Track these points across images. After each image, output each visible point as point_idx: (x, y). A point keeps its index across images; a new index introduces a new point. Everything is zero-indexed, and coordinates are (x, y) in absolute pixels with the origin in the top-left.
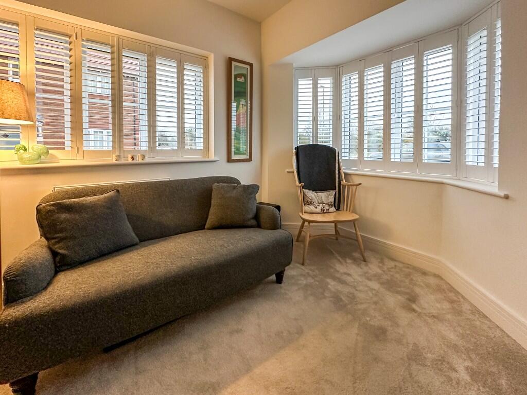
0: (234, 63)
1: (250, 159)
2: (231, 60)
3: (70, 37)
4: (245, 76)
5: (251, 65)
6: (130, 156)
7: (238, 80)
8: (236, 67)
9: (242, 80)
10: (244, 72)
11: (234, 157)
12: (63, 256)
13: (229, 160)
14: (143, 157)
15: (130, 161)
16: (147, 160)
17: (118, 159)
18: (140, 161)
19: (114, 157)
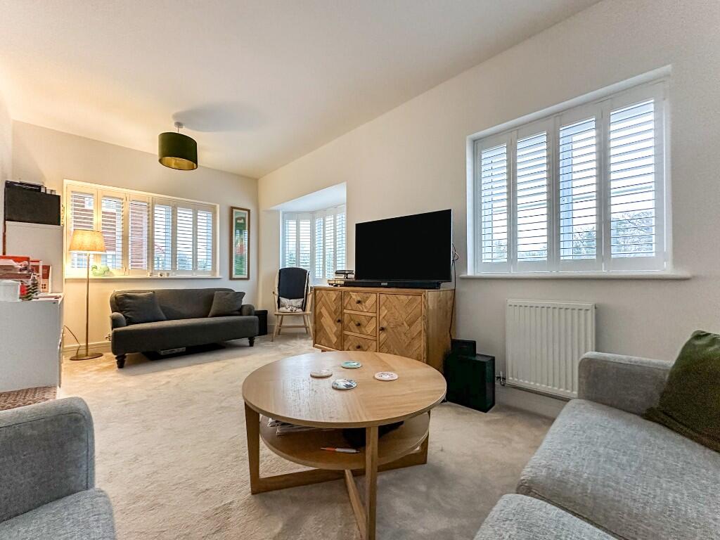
0: (234, 210)
1: (248, 278)
2: (232, 208)
3: (122, 199)
4: (244, 219)
5: (249, 211)
6: (159, 274)
7: (238, 221)
8: (236, 213)
9: (242, 221)
10: (244, 216)
11: (234, 276)
12: (130, 318)
13: (231, 278)
14: (168, 274)
15: (159, 276)
16: (170, 276)
17: (151, 274)
18: (166, 277)
19: (149, 274)
